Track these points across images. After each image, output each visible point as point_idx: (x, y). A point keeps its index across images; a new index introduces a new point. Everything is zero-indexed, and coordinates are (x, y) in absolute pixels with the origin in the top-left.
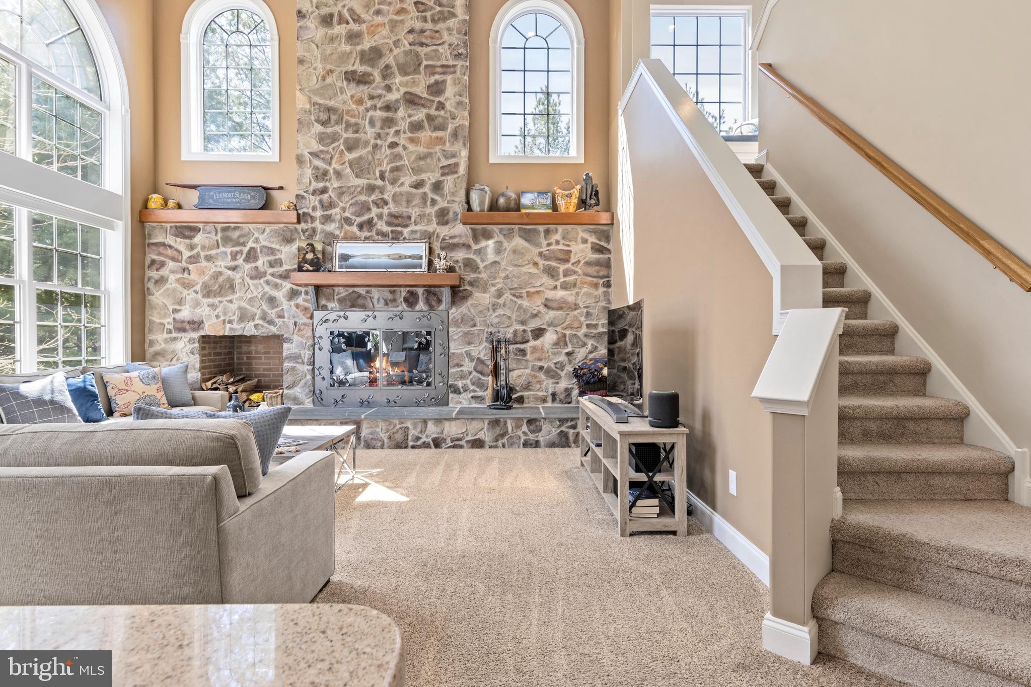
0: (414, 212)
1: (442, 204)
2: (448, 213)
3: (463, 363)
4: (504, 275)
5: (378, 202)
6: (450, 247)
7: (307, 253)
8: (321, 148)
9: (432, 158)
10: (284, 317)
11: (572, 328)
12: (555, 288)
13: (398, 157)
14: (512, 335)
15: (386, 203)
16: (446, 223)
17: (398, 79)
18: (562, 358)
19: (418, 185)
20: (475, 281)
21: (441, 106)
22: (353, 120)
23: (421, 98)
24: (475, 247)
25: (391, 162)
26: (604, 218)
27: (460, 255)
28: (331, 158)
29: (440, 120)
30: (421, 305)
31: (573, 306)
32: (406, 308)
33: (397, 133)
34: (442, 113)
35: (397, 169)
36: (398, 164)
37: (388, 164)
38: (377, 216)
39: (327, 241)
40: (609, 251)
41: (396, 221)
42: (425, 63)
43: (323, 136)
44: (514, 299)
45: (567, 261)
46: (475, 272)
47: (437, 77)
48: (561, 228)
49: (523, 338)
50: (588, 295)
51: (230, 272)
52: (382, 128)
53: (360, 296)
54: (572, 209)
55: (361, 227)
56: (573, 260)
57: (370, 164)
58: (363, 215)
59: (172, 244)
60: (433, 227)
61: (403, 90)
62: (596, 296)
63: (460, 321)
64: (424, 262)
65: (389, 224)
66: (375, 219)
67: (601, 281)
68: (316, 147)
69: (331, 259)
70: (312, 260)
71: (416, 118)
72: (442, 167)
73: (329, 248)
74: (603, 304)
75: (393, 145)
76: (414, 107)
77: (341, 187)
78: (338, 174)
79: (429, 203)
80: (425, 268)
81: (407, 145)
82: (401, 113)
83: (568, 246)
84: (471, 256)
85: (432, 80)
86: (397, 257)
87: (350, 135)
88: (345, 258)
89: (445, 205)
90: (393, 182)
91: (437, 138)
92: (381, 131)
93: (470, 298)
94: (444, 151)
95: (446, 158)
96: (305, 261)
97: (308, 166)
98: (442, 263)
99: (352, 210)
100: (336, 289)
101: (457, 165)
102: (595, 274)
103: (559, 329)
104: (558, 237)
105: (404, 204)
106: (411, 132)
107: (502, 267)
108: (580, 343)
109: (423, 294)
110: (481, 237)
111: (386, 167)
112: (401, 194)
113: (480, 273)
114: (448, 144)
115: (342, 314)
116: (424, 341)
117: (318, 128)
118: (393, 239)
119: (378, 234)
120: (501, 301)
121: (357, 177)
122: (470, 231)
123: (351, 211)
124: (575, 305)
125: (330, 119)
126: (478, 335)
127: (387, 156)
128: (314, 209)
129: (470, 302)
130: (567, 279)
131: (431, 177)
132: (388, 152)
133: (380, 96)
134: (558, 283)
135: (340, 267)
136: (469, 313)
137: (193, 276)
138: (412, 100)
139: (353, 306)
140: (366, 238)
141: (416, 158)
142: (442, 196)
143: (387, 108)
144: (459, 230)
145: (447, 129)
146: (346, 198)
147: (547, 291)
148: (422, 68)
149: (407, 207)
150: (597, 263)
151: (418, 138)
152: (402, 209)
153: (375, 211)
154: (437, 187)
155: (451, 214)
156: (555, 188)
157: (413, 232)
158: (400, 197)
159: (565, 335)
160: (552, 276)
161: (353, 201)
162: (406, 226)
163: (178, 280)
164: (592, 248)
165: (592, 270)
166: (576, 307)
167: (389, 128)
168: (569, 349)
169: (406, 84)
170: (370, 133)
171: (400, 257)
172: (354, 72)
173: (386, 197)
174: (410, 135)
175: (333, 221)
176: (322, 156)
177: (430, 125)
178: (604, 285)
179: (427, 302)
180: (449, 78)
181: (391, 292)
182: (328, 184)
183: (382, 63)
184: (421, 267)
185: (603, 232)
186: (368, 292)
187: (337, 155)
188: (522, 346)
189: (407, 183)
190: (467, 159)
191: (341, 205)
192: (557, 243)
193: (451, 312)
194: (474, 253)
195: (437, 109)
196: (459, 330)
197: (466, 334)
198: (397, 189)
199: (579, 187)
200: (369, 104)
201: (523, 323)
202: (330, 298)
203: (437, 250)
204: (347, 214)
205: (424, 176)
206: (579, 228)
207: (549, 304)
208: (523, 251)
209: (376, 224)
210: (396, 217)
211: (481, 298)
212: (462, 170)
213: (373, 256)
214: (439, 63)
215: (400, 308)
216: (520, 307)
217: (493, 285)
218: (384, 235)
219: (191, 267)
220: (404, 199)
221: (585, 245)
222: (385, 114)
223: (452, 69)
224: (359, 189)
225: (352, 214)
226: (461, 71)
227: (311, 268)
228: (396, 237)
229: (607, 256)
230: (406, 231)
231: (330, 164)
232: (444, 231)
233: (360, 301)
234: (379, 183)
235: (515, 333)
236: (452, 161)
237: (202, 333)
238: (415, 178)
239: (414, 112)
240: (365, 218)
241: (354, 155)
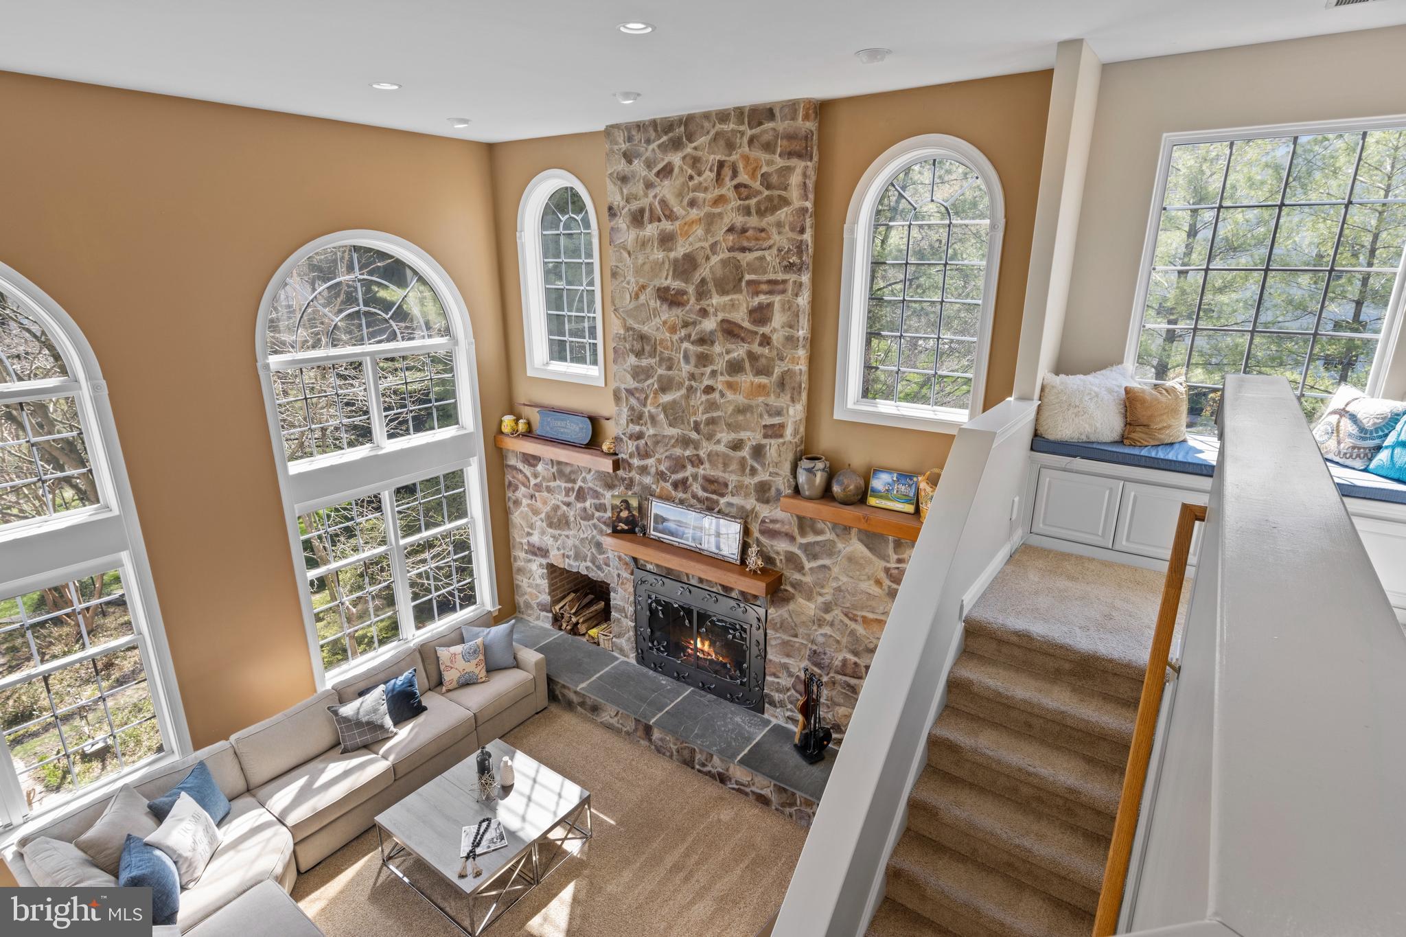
0: (732, 479)
1: (763, 476)
2: (769, 489)
3: (781, 675)
4: (835, 585)
5: (694, 459)
6: (771, 532)
7: (621, 510)
8: (636, 385)
9: (752, 413)
10: (609, 566)
13: (712, 406)
14: (840, 664)
15: (701, 462)
16: (767, 501)
17: (716, 300)
19: (737, 446)
20: (798, 583)
21: (766, 341)
22: (667, 353)
23: (742, 328)
24: (800, 540)
25: (706, 411)
27: (782, 546)
28: (646, 398)
29: (763, 361)
30: (737, 593)
33: (714, 373)
34: (766, 351)
35: (713, 421)
36: (715, 414)
37: (703, 414)
38: (692, 476)
39: (642, 496)
41: (712, 487)
42: (748, 277)
43: (637, 370)
44: (847, 621)
46: (799, 572)
47: (762, 298)
49: (854, 672)
51: (565, 508)
52: (697, 366)
57: (683, 412)
58: (677, 472)
59: (521, 468)
60: (750, 503)
61: (720, 316)
63: (778, 625)
64: (738, 548)
65: (704, 489)
66: (690, 479)
68: (631, 384)
70: (627, 517)
71: (735, 355)
72: (765, 426)
73: (644, 506)
75: (709, 390)
76: (733, 340)
77: (655, 435)
78: (653, 418)
79: (748, 471)
80: (737, 555)
81: (724, 391)
82: (717, 348)
84: (796, 551)
85: (756, 301)
87: (663, 371)
88: (659, 520)
89: (767, 477)
90: (709, 437)
91: (760, 385)
92: (697, 371)
93: (791, 602)
94: (768, 404)
95: (770, 415)
96: (619, 519)
97: (625, 405)
99: (667, 463)
101: (782, 426)
105: (720, 466)
106: (729, 375)
107: (834, 575)
110: (808, 529)
111: (701, 416)
112: (717, 454)
113: (804, 574)
114: (772, 396)
115: (659, 578)
116: (738, 635)
117: (632, 360)
118: (707, 508)
119: (692, 498)
120: (828, 617)
121: (670, 425)
122: (795, 519)
123: (665, 464)
125: (643, 349)
127: (702, 402)
128: (631, 456)
129: (792, 606)
131: (752, 437)
132: (704, 397)
133: (694, 324)
135: (656, 529)
136: (790, 619)
137: (539, 504)
138: (731, 331)
140: (681, 501)
141: (734, 410)
142: (763, 465)
143: (702, 341)
144: (782, 514)
145: (772, 374)
146: (661, 448)
148: (743, 284)
149: (724, 472)
151: (737, 383)
152: (717, 473)
153: (690, 469)
155: (773, 489)
157: (729, 504)
158: (716, 458)
161: (667, 453)
162: (722, 495)
163: (528, 505)
167: (705, 366)
169: (724, 308)
170: (684, 370)
172: (667, 289)
173: (701, 454)
174: (727, 378)
175: (649, 474)
176: (637, 395)
177: (752, 366)
180: (777, 299)
182: (644, 428)
183: (697, 277)
184: (734, 553)
187: (652, 395)
188: (853, 681)
189: (724, 441)
190: (801, 418)
191: (657, 455)
193: (770, 611)
194: (799, 548)
195: (761, 344)
196: (778, 635)
197: (785, 643)
198: (712, 446)
201: (856, 653)
203: (756, 533)
204: (662, 468)
205: (743, 435)
208: (862, 561)
209: (691, 485)
210: (712, 481)
211: (806, 607)
212: (789, 433)
213: (686, 525)
214: (765, 278)
216: (853, 633)
217: (821, 595)
218: (699, 501)
219: (537, 494)
220: (721, 460)
222: (700, 349)
223: (781, 287)
224: (673, 441)
225: (667, 468)
226: (793, 290)
227: (626, 528)
228: (711, 507)
230: (721, 502)
231: (645, 405)
232: (764, 511)
234: (694, 435)
235: (845, 661)
236: (776, 420)
237: (548, 561)
238: (733, 436)
239: (733, 346)
240: (680, 476)
241: (666, 398)
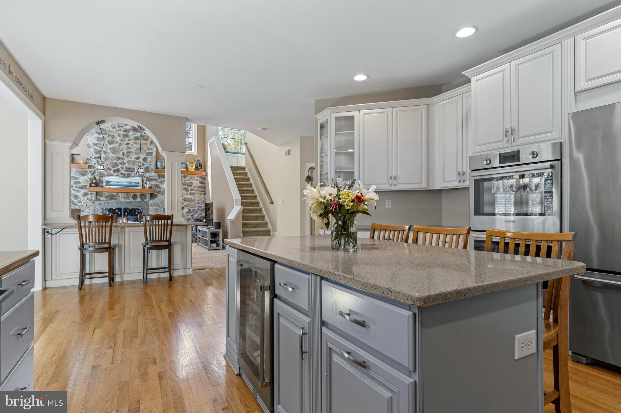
0: (136, 167)
2: (149, 169)
5: (121, 163)
6: (149, 180)
7: (93, 180)
8: (98, 142)
9: (143, 149)
10: (81, 203)
11: (193, 207)
12: (187, 194)
13: (130, 148)
15: (125, 163)
16: (148, 172)
18: (190, 217)
19: (137, 158)
20: (159, 191)
22: (111, 134)
24: (159, 180)
25: (127, 149)
26: (204, 173)
27: (154, 183)
28: (102, 146)
29: (146, 137)
30: (139, 199)
31: (193, 200)
32: (133, 200)
33: (129, 140)
35: (129, 152)
36: (129, 150)
37: (125, 150)
38: (121, 168)
39: (100, 176)
40: (205, 183)
41: (129, 170)
43: (99, 138)
45: (191, 186)
46: (159, 188)
48: (189, 176)
50: (198, 197)
52: (123, 138)
53: (114, 195)
54: (193, 170)
55: (114, 171)
56: (193, 186)
57: (118, 150)
58: (115, 167)
62: (201, 197)
63: (153, 205)
64: (140, 185)
65: (126, 171)
66: (120, 169)
67: (203, 193)
68: (97, 142)
69: (102, 182)
70: (95, 182)
71: (137, 135)
72: (147, 153)
73: (101, 178)
74: (203, 200)
75: (127, 144)
76: (136, 132)
77: (106, 157)
78: (105, 152)
79: (141, 164)
80: (140, 186)
81: (133, 144)
82: (131, 133)
83: (192, 181)
84: (158, 183)
86: (129, 182)
87: (110, 139)
88: (108, 182)
89: (148, 166)
90: (128, 157)
91: (145, 143)
92: (123, 139)
93: (157, 197)
94: (148, 148)
95: (148, 150)
96: (92, 183)
97: (92, 148)
98: (147, 186)
99: (111, 165)
100: (104, 193)
101: (152, 153)
102: (201, 190)
103: (189, 207)
104: (188, 178)
105: (132, 164)
106: (134, 140)
108: (196, 212)
109: (139, 195)
110: (161, 177)
111: (125, 151)
112: (131, 161)
113: (161, 189)
114: (149, 145)
115: (107, 202)
116: (140, 211)
117: (97, 135)
118: (127, 176)
119: (121, 174)
121: (113, 154)
122: (157, 175)
123: (110, 165)
124: (194, 200)
125: (101, 132)
126: (160, 209)
127: (125, 147)
128: (95, 164)
129: (157, 199)
130: (191, 192)
131: (142, 156)
132: (126, 146)
133: (122, 127)
134: (188, 193)
135: (106, 185)
136: (157, 202)
139: (111, 199)
140: (117, 176)
141: (137, 149)
142: (147, 163)
143: (126, 131)
144: (153, 174)
145: (148, 140)
146: (108, 161)
147: (185, 196)
149: (133, 166)
150: (201, 187)
151: (137, 142)
152: (131, 166)
153: (120, 166)
154: (145, 159)
155: (150, 169)
156: (187, 163)
157: (135, 174)
158: (130, 162)
159: (191, 209)
160: (186, 191)
161: (111, 162)
162: (133, 172)
164: (200, 182)
165: (200, 189)
166: (194, 201)
167: (126, 138)
168: (192, 214)
170: (118, 139)
171: (131, 183)
173: (124, 161)
174: (134, 141)
176: (98, 145)
177: (142, 138)
178: (203, 194)
179: (141, 198)
181: (126, 194)
182: (101, 155)
184: (139, 187)
185: (203, 177)
186: (117, 194)
187: (105, 145)
189: (133, 158)
190: (156, 151)
191: (106, 163)
192: (188, 180)
193: (150, 202)
194: (159, 182)
196: (153, 208)
197: (156, 209)
198: (129, 159)
199: (195, 163)
200: (118, 129)
202: (102, 196)
203: (145, 181)
204: (108, 166)
205: (140, 155)
206: (195, 176)
207: (185, 199)
209: (120, 171)
210: (129, 169)
211: (161, 197)
212: (154, 154)
213: (120, 182)
215: (130, 200)
218: (124, 175)
221: (197, 181)
222: (124, 133)
224: (114, 158)
225: (111, 167)
227: (95, 186)
228: (129, 176)
229: (204, 185)
230: (133, 174)
231: (102, 148)
232: (148, 174)
233: (114, 197)
234: (122, 156)
236: (150, 151)
238: (136, 156)
239: (136, 133)
240: (116, 168)
241: (112, 146)
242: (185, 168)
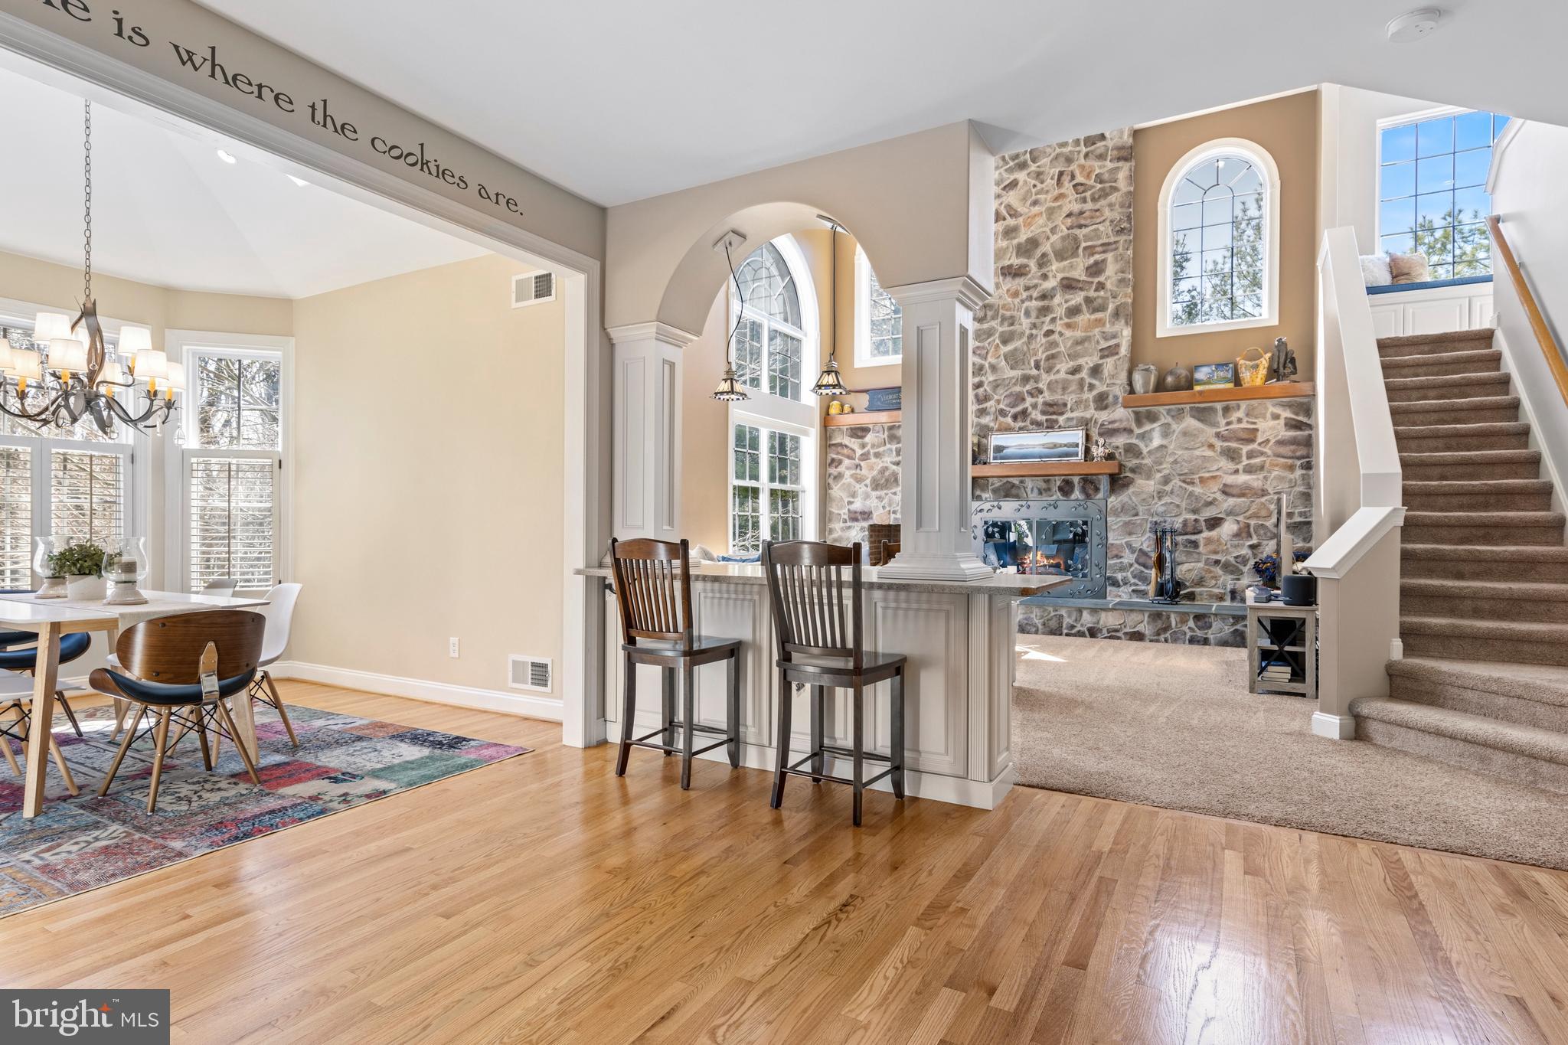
0: (1070, 399)
1: (1101, 388)
2: (1107, 397)
3: (1123, 554)
4: (1171, 460)
5: (1033, 391)
6: (1109, 432)
9: (1090, 342)
11: (1258, 517)
12: (1236, 472)
13: (1054, 344)
14: (1181, 525)
15: (1041, 392)
16: (1106, 408)
17: (1055, 266)
18: (1245, 551)
19: (1075, 371)
20: (1137, 467)
21: (1101, 286)
22: (1008, 314)
23: (1079, 281)
24: (1137, 431)
25: (1046, 350)
26: (1304, 387)
27: (1120, 441)
28: (987, 353)
29: (1100, 301)
30: (1077, 494)
31: (1260, 492)
32: (1061, 498)
34: (1102, 293)
35: (1053, 357)
36: (1054, 351)
37: (1043, 352)
38: (1031, 405)
39: (982, 434)
40: (1310, 427)
41: (1051, 410)
42: (1084, 245)
43: (979, 332)
44: (1184, 485)
45: (1252, 441)
46: (1138, 457)
47: (1097, 257)
48: (1244, 405)
49: (1195, 528)
50: (1281, 479)
51: (894, 467)
52: (1037, 318)
53: (1013, 486)
54: (1259, 382)
55: (1015, 417)
56: (1259, 440)
57: (1025, 354)
58: (1017, 406)
59: (847, 443)
60: (1090, 413)
61: (1060, 276)
62: (1291, 480)
63: (1119, 510)
64: (1081, 450)
65: (1043, 413)
66: (1030, 409)
67: (1299, 463)
69: (986, 451)
71: (1073, 302)
72: (1102, 350)
73: (984, 441)
74: (1302, 489)
75: (1049, 333)
76: (1071, 292)
77: (996, 380)
78: (994, 368)
79: (1086, 388)
80: (1081, 455)
81: (1063, 331)
82: (1057, 300)
83: (1254, 423)
84: (1134, 441)
85: (1092, 260)
86: (1052, 446)
87: (1006, 328)
88: (999, 449)
89: (1104, 388)
90: (1049, 370)
91: (1096, 320)
92: (1037, 321)
93: (1131, 486)
94: (1104, 332)
95: (1106, 339)
98: (1099, 451)
99: (1007, 401)
100: (991, 480)
101: (1117, 346)
102: (1290, 454)
103: (1240, 518)
104: (1240, 414)
105: (1060, 391)
106: (1068, 317)
107: (1170, 452)
108: (1269, 534)
109: (1079, 482)
110: (1144, 420)
111: (1041, 356)
112: (1056, 382)
113: (1143, 458)
114: (1108, 325)
115: (995, 504)
116: (1079, 530)
118: (1047, 428)
119: (1032, 424)
120: (1168, 488)
121: (1011, 369)
122: (1132, 415)
123: (1005, 403)
124: (1263, 490)
125: (986, 315)
126: (1141, 525)
127: (1042, 345)
129: (1131, 490)
130: (1252, 461)
131: (1088, 362)
132: (1044, 340)
133: (1036, 286)
134: (1240, 467)
135: (995, 458)
136: (1130, 502)
137: (864, 472)
138: (1069, 285)
139: (1006, 496)
140: (1021, 429)
141: (1073, 344)
142: (1101, 380)
143: (1043, 296)
144: (1120, 414)
145: (1107, 309)
146: (1000, 390)
147: (1226, 476)
148: (1080, 250)
149: (1063, 395)
150: (1294, 442)
151: (1076, 322)
152: (1058, 397)
153: (1029, 400)
154: (1096, 371)
155: (1111, 398)
156: (1238, 359)
157: (1069, 419)
158: (1055, 385)
159: (1248, 526)
160: (1233, 459)
161: (1008, 392)
162: (1062, 414)
163: (852, 476)
164: (1286, 425)
165: (1286, 450)
166: (1264, 492)
167: (1045, 316)
168: (1254, 541)
169: (1063, 270)
170: (1025, 323)
171: (1055, 446)
172: (1010, 266)
173: (1041, 385)
174: (1066, 320)
175: (988, 414)
176: (978, 352)
177: (1088, 308)
178: (1302, 467)
179: (1084, 490)
180: (1110, 256)
181: (1045, 481)
182: (983, 378)
183: (1038, 253)
184: (1077, 456)
185: (1301, 405)
186: (1022, 482)
187: (993, 349)
188: (1193, 537)
189: (1063, 370)
190: (1130, 338)
191: (996, 397)
192: (1240, 421)
193: (1109, 500)
194: (1137, 438)
195: (1096, 290)
196: (1119, 519)
197: (1126, 524)
198: (1052, 377)
199: (1269, 355)
200: (1025, 295)
201: (1195, 511)
202: (984, 489)
203: (1095, 436)
204: (1002, 406)
205: (1081, 361)
206: (1269, 403)
207: (1227, 490)
208: (1196, 432)
209: (1030, 414)
210: (1051, 405)
211: (1145, 485)
212: (1124, 350)
213: (1028, 446)
214: (1100, 242)
215: (1054, 498)
216: (1191, 494)
217: (1159, 471)
218: (1039, 424)
219: (862, 463)
220: (1060, 386)
221: (1277, 422)
222: (1040, 304)
223: (1114, 246)
224: (1014, 381)
225: (1007, 406)
226: (1123, 246)
228: (1051, 426)
229: (1306, 433)
230: (1061, 419)
231: (986, 359)
232: (1103, 416)
233: (1014, 491)
234: (1034, 372)
235: (1185, 523)
236: (1112, 342)
237: (871, 522)
238: (1071, 364)
239: (1072, 296)
240: (1019, 408)
241: (1010, 347)
242: (1228, 381)
